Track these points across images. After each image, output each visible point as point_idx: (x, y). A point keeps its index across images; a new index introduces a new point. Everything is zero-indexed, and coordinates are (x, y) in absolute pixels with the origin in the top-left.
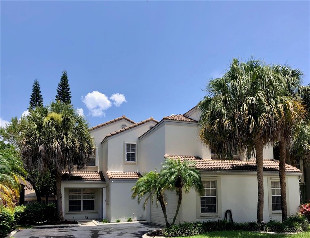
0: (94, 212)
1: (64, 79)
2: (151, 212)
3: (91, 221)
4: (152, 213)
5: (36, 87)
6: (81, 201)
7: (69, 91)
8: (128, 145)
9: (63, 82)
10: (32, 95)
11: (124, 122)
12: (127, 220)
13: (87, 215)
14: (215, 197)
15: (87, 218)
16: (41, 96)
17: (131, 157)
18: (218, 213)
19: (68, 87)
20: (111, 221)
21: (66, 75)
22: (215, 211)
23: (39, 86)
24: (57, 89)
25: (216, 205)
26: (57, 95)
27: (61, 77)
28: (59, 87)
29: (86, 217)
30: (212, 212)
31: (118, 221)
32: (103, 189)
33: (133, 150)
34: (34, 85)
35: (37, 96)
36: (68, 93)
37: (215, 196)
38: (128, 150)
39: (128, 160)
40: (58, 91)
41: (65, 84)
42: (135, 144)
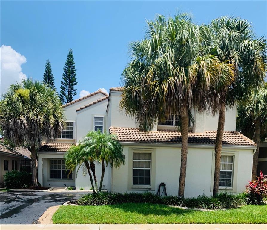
0: (72, 180)
1: (70, 56)
5: (48, 66)
6: (60, 170)
7: (74, 69)
9: (69, 60)
10: (44, 74)
16: (52, 75)
18: (151, 186)
19: (73, 65)
20: (76, 189)
21: (72, 53)
23: (51, 66)
24: (64, 67)
26: (64, 74)
27: (67, 55)
28: (66, 66)
29: (64, 184)
30: (145, 184)
31: (82, 189)
34: (46, 65)
35: (49, 75)
36: (73, 71)
37: (150, 169)
38: (96, 123)
40: (64, 69)
41: (70, 62)
42: (103, 118)
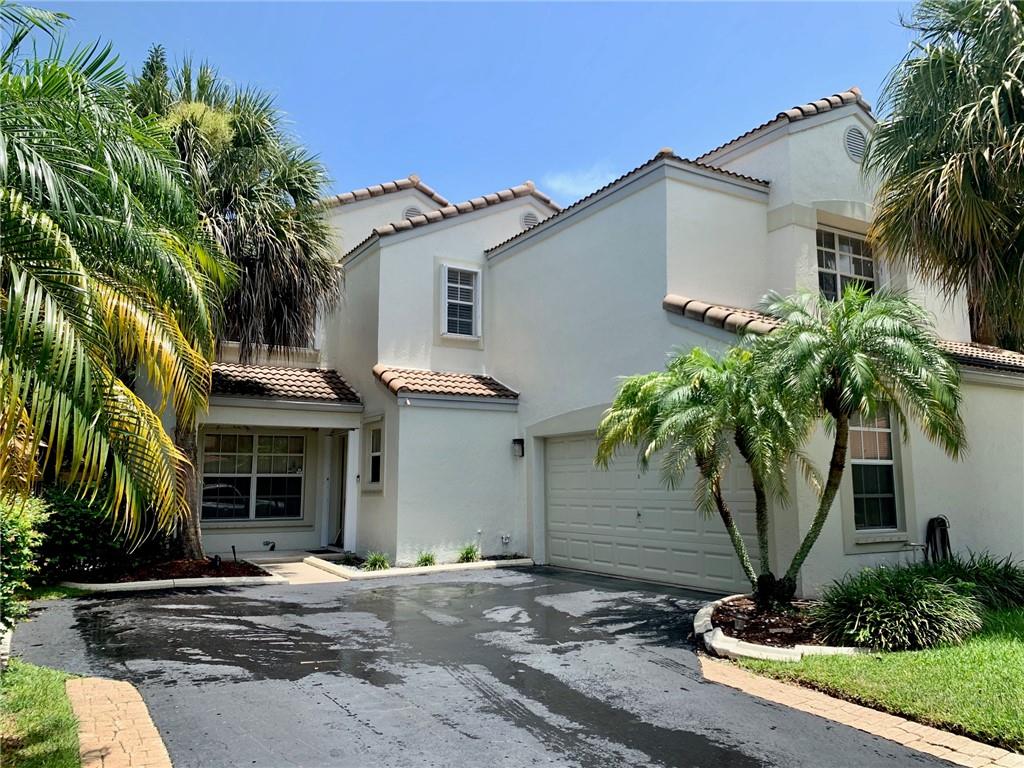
0: (299, 523)
2: (546, 524)
3: (301, 561)
4: (552, 525)
6: (248, 480)
8: (453, 275)
11: (412, 200)
12: (458, 555)
13: (271, 537)
14: (890, 467)
15: (272, 549)
17: (460, 319)
18: (904, 529)
20: (399, 560)
22: (890, 521)
25: (894, 498)
29: (267, 544)
31: (427, 561)
32: (351, 432)
33: (467, 295)
37: (889, 462)
38: (452, 293)
39: (452, 327)
42: (476, 273)
